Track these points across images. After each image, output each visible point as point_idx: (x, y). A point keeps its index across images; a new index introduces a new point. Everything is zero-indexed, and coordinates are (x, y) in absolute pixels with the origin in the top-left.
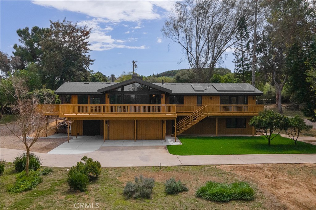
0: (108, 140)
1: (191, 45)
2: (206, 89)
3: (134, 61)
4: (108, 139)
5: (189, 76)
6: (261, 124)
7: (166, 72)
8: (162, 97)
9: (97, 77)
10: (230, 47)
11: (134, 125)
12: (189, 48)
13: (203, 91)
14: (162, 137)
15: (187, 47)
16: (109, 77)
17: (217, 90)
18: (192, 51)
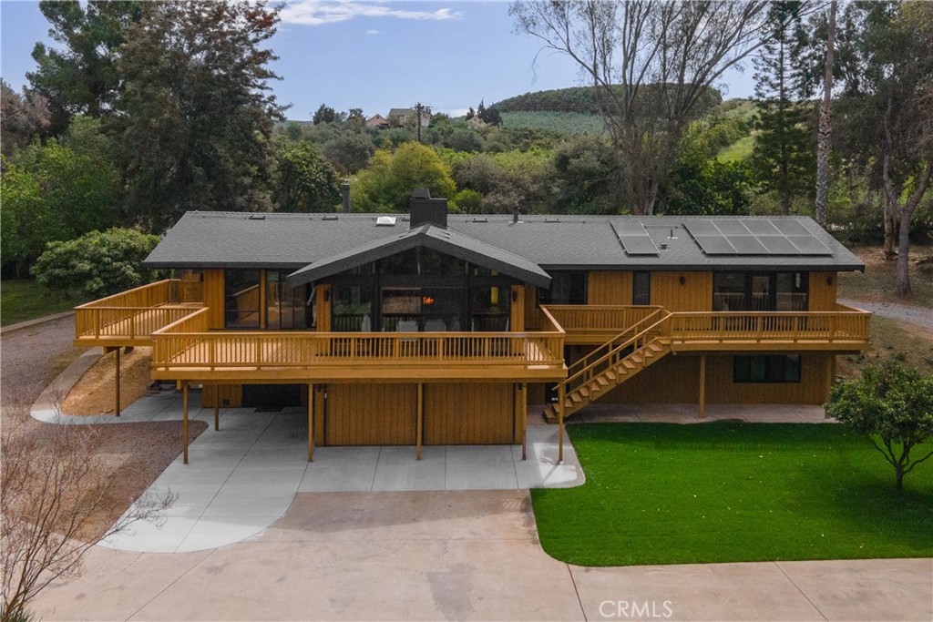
0: (325, 445)
1: (608, 59)
2: (664, 247)
3: (419, 104)
4: (325, 442)
5: (599, 160)
6: (874, 422)
7: (520, 96)
8: (515, 296)
9: (299, 163)
10: (738, 62)
11: (414, 406)
12: (601, 67)
13: (655, 255)
14: (512, 435)
15: (595, 66)
16: (343, 113)
17: (704, 252)
18: (611, 76)
